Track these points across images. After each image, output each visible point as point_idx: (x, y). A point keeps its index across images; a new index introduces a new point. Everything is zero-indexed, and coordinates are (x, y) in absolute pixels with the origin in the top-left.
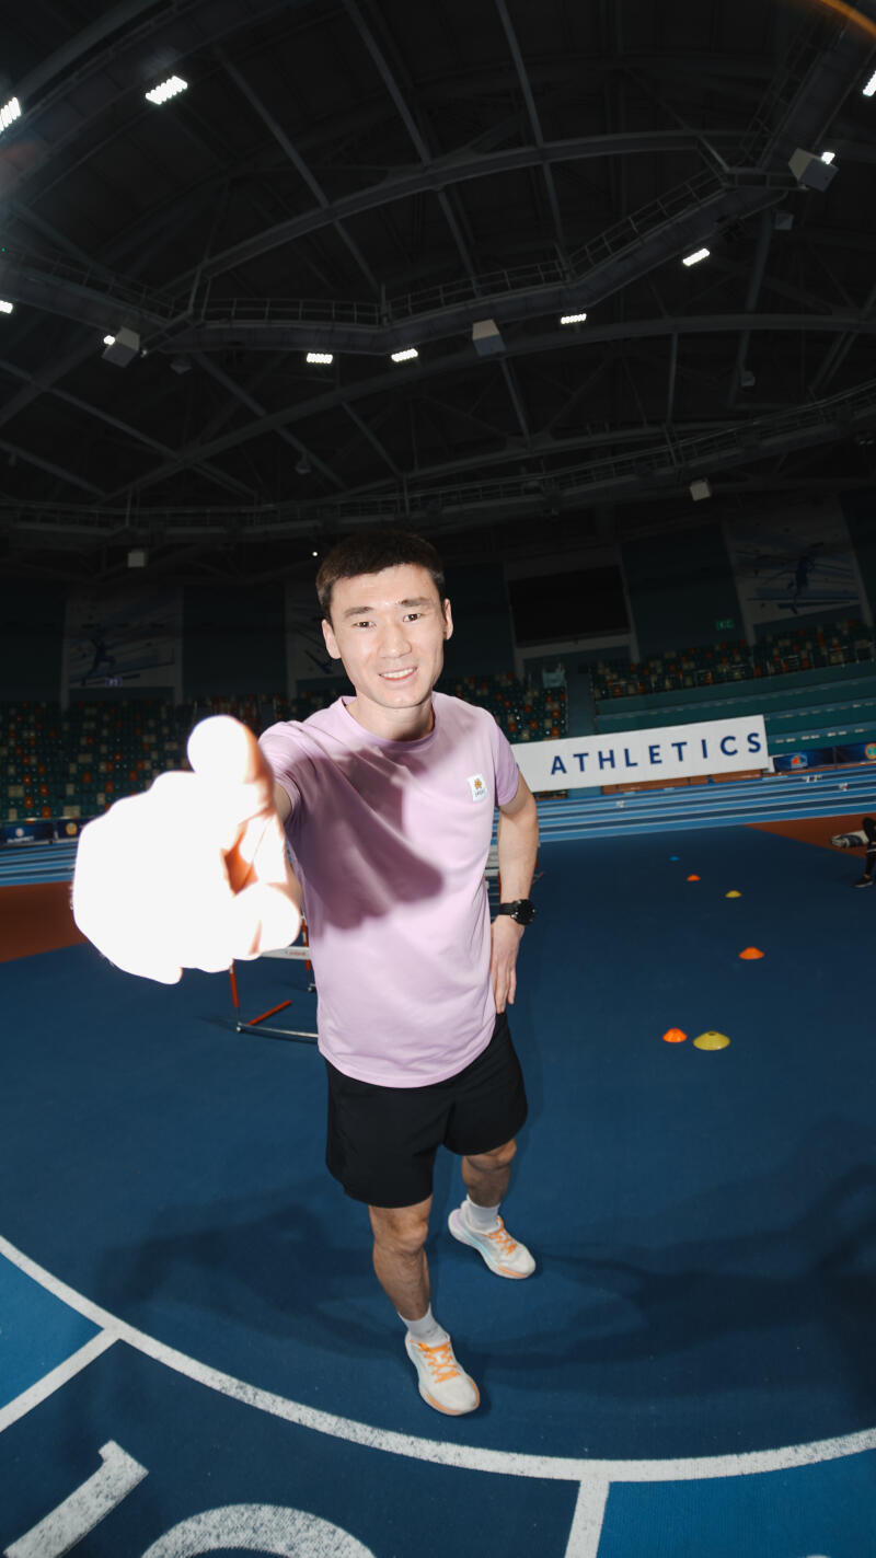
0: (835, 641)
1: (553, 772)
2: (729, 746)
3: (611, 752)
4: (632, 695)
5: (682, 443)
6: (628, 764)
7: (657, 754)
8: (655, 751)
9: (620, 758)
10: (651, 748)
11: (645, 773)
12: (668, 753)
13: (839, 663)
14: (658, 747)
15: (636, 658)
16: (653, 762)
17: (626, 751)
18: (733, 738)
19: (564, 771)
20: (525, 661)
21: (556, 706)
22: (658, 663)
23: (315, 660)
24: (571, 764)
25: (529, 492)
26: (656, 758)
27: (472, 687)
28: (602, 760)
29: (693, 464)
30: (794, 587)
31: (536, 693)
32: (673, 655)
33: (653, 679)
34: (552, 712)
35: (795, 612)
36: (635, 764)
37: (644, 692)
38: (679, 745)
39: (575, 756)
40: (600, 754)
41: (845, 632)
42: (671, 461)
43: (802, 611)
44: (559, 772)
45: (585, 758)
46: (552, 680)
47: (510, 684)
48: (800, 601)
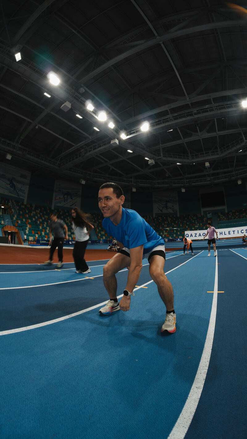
2: (242, 232)
5: (236, 172)
6: (225, 234)
9: (223, 233)
10: (229, 232)
11: (228, 236)
12: (232, 233)
15: (226, 211)
16: (229, 234)
17: (225, 232)
18: (243, 230)
20: (204, 211)
22: (231, 213)
23: (159, 209)
25: (208, 181)
27: (192, 217)
28: (220, 233)
29: (239, 176)
31: (206, 219)
32: (234, 211)
33: (230, 216)
37: (228, 219)
38: (234, 231)
42: (235, 176)
46: (209, 216)
47: (200, 216)
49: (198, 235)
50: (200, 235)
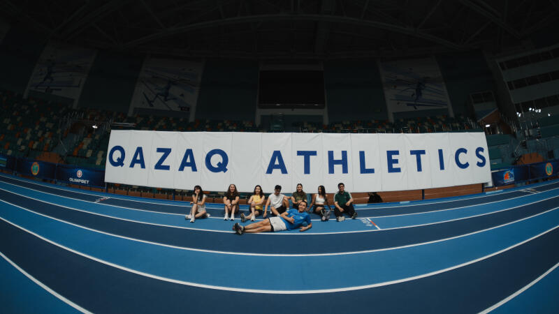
3: (344, 153)
6: (364, 170)
7: (396, 161)
8: (394, 157)
9: (353, 162)
10: (390, 153)
11: (382, 182)
12: (406, 162)
14: (397, 153)
16: (391, 170)
17: (362, 154)
19: (284, 171)
20: (262, 115)
24: (294, 163)
26: (395, 166)
28: (332, 162)
30: (415, 96)
35: (415, 108)
36: (371, 171)
39: (299, 153)
40: (331, 154)
44: (277, 171)
45: (312, 157)
48: (418, 103)
49: (174, 160)
50: (188, 161)
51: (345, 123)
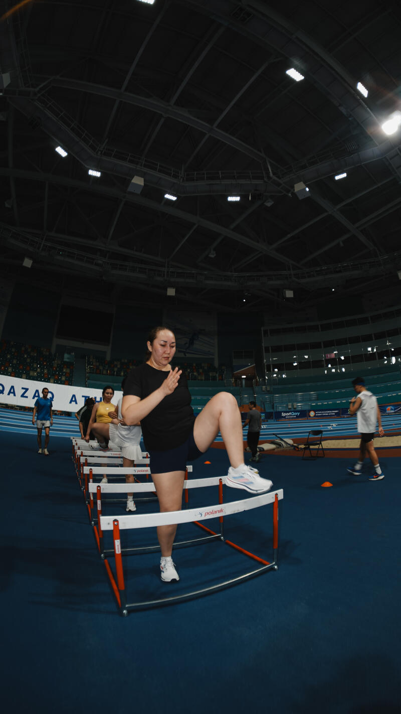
0: (201, 371)
1: (70, 402)
4: (105, 375)
5: (171, 270)
13: (202, 380)
15: (108, 358)
19: (76, 403)
20: (57, 345)
21: (68, 371)
22: (118, 363)
25: (97, 264)
27: (29, 350)
29: (172, 280)
30: (187, 345)
31: (60, 362)
32: (126, 361)
33: (116, 369)
34: (66, 373)
35: (185, 355)
41: (206, 368)
42: (164, 275)
43: (188, 355)
44: (73, 403)
46: (68, 358)
47: (48, 354)
48: (188, 351)
49: (30, 394)
51: (123, 361)
